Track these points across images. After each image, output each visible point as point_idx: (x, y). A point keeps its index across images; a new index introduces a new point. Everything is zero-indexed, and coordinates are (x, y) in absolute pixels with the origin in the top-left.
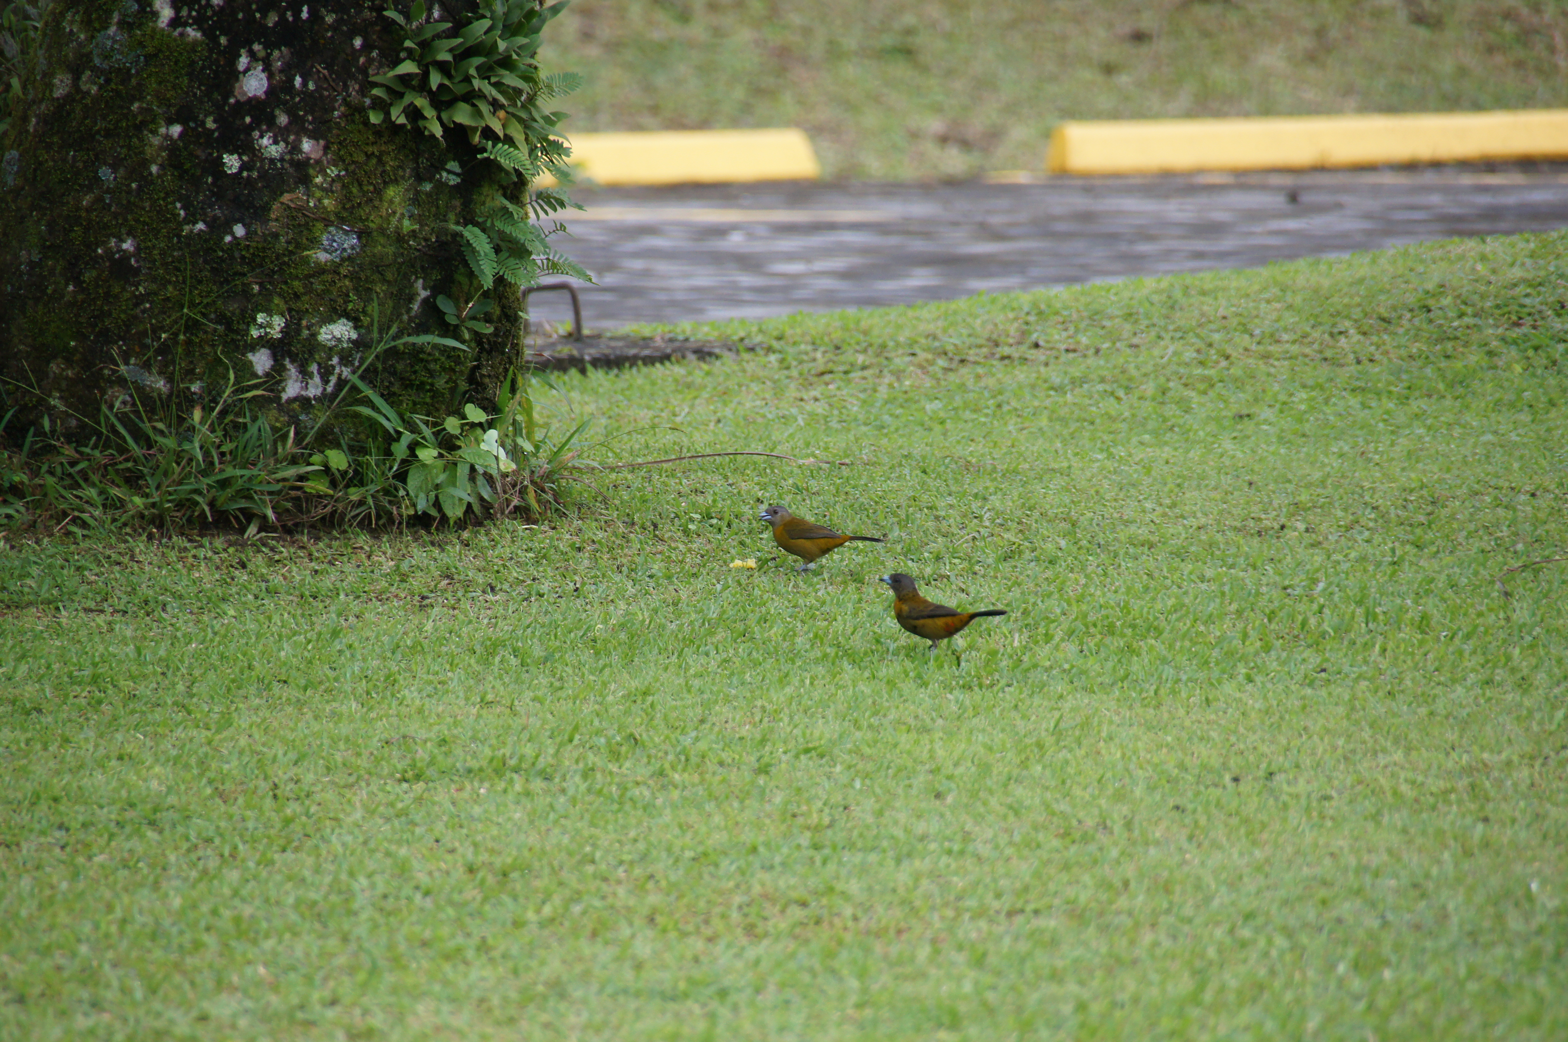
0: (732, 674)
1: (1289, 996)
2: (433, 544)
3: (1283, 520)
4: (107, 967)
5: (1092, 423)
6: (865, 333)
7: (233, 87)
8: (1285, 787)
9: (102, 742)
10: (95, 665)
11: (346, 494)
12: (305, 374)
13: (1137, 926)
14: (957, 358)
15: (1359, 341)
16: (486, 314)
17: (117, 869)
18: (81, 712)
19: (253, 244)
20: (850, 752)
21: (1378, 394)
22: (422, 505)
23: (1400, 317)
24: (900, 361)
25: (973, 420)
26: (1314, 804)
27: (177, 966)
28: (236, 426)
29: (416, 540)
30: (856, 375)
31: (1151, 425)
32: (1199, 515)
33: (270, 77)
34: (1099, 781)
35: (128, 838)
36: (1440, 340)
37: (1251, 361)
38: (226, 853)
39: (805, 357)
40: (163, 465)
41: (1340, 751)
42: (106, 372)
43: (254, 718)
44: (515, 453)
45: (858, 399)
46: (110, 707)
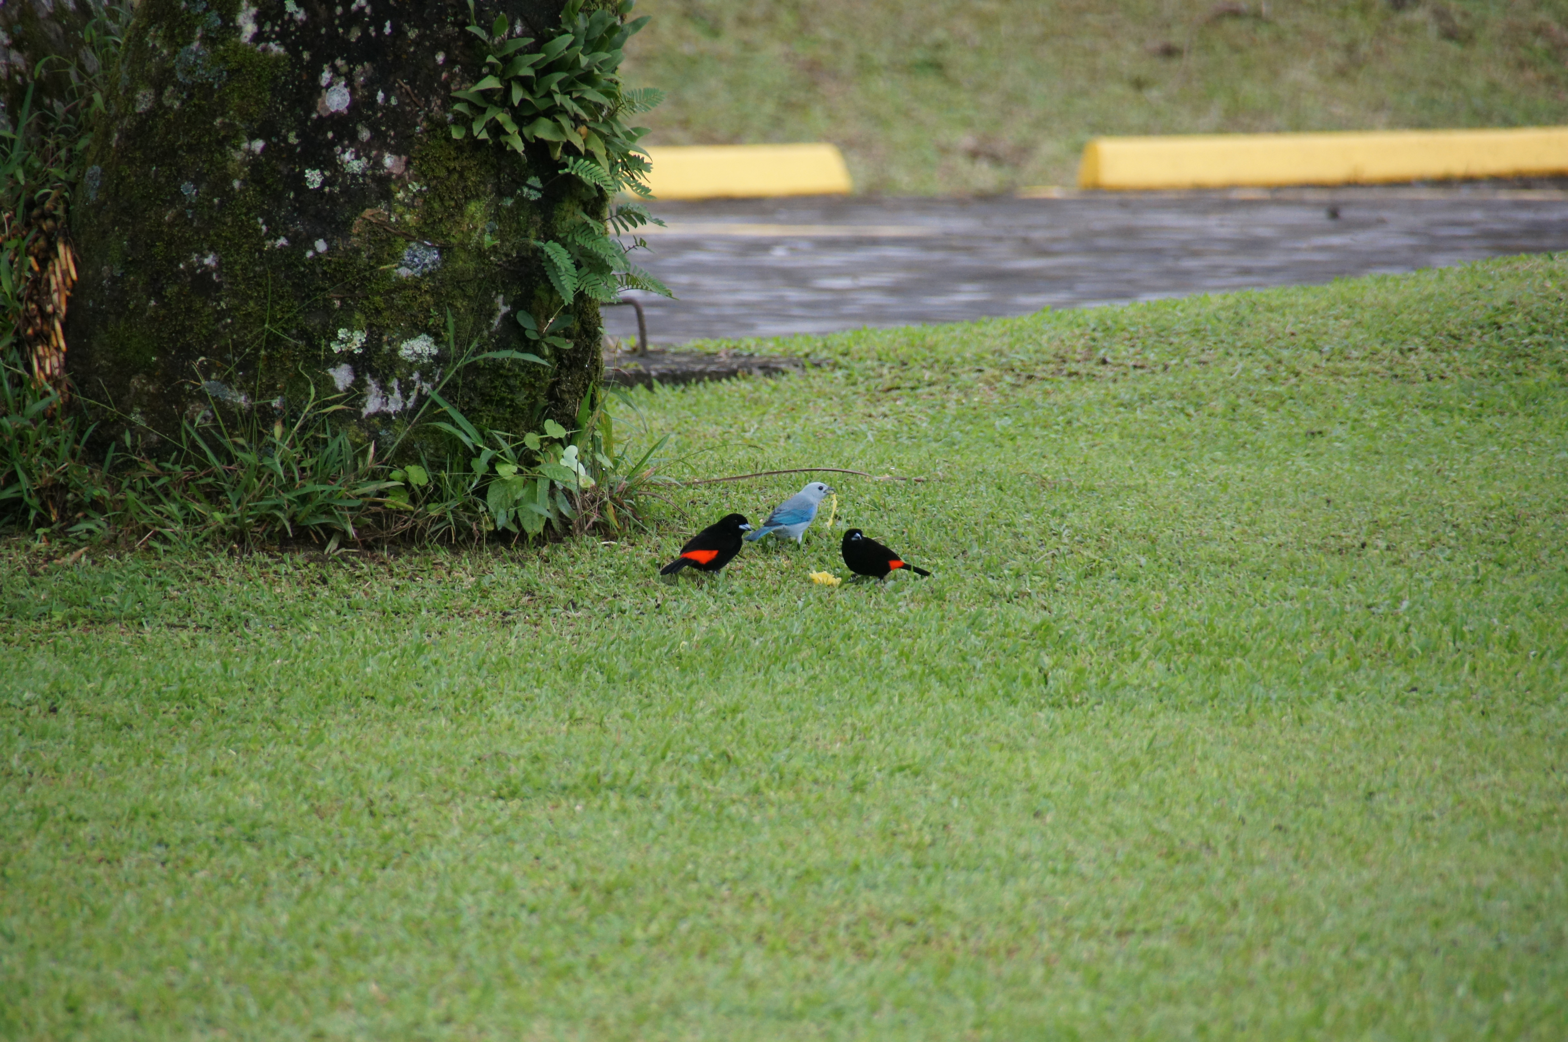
0: (820, 691)
1: (1410, 1019)
2: (513, 560)
3: (1363, 538)
4: (219, 984)
5: (1164, 440)
6: (931, 349)
7: (315, 102)
8: (1386, 807)
9: (193, 757)
10: (182, 681)
11: (426, 510)
12: (385, 389)
13: (1249, 947)
14: (1024, 374)
15: (1429, 358)
16: (565, 329)
17: (218, 886)
18: (172, 727)
19: (335, 259)
20: (945, 770)
21: (1451, 411)
22: (502, 521)
23: (1470, 334)
24: (967, 377)
25: (1043, 437)
26: (1417, 825)
27: (288, 982)
28: (316, 441)
29: (496, 556)
30: (923, 391)
31: (1222, 442)
32: (1279, 532)
33: (352, 93)
34: (1198, 800)
35: (228, 855)
36: (1510, 357)
37: (1321, 377)
38: (327, 869)
39: (871, 373)
40: (244, 482)
41: (1438, 772)
42: (187, 387)
43: (344, 734)
44: (594, 469)
45: (927, 415)
46: (199, 723)
